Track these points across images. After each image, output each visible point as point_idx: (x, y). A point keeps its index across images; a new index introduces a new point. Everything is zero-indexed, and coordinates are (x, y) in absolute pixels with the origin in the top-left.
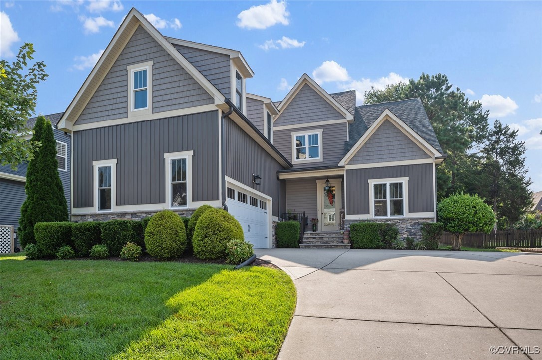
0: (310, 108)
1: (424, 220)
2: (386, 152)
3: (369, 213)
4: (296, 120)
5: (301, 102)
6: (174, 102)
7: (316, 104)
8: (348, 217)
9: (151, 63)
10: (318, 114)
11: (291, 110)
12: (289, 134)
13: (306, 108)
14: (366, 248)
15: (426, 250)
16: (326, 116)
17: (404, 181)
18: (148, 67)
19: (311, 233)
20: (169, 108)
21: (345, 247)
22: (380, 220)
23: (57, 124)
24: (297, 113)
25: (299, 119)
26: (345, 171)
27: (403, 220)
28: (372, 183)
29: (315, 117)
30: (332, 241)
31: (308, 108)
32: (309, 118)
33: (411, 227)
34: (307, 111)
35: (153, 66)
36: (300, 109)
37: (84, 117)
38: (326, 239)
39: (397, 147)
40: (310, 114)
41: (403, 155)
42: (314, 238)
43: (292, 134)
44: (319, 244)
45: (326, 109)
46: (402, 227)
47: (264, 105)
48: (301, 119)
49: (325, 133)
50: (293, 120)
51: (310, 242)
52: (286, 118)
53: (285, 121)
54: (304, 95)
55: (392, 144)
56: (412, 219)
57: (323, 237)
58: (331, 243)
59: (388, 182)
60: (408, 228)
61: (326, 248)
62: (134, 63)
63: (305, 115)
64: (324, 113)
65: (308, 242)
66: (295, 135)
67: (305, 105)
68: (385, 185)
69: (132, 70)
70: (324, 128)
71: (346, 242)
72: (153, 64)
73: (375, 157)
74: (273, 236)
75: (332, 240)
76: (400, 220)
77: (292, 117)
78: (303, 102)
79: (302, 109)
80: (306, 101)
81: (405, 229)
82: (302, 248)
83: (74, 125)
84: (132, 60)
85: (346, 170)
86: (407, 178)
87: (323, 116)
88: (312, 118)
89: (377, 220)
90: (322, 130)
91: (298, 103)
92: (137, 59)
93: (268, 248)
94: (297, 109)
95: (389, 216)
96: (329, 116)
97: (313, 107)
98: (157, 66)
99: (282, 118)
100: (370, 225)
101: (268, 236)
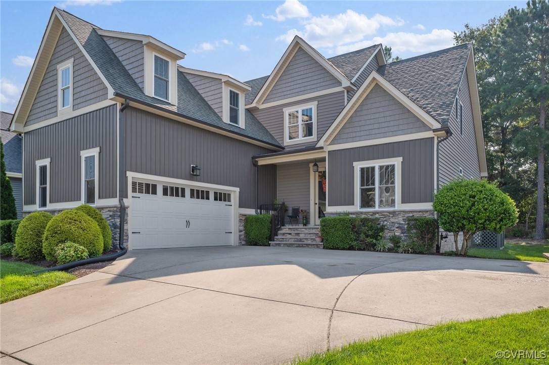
0: (304, 76)
1: (421, 213)
2: (376, 126)
3: (354, 205)
4: (289, 92)
5: (294, 71)
6: (88, 98)
7: (311, 71)
8: (329, 209)
9: (72, 60)
10: (312, 83)
11: (284, 82)
12: (281, 111)
13: (299, 78)
14: (337, 249)
15: (411, 253)
16: (321, 84)
17: (397, 162)
18: (70, 65)
19: (289, 229)
20: (84, 104)
21: (317, 246)
22: (366, 213)
23: (10, 127)
24: (289, 84)
25: (291, 92)
26: (327, 153)
27: (394, 213)
28: (358, 166)
29: (309, 88)
30: (306, 239)
31: (302, 77)
32: (303, 89)
33: (404, 223)
34: (300, 81)
35: (74, 63)
36: (293, 79)
37: (31, 118)
38: (302, 236)
39: (389, 119)
40: (304, 85)
41: (396, 128)
42: (290, 234)
43: (284, 110)
44: (292, 242)
45: (322, 76)
46: (393, 223)
47: (223, 83)
48: (294, 91)
49: (319, 105)
50: (285, 93)
51: (283, 239)
52: (279, 91)
53: (278, 95)
54: (298, 62)
55: (382, 115)
56: (405, 212)
57: (299, 233)
58: (305, 240)
59: (377, 164)
60: (400, 224)
61: (296, 247)
62: (62, 61)
63: (298, 86)
64: (319, 81)
65: (281, 238)
66: (287, 111)
67: (299, 73)
68: (373, 169)
69: (60, 69)
70: (319, 100)
71: (318, 240)
72: (73, 61)
73: (362, 133)
74: (240, 231)
75: (309, 237)
76: (390, 213)
77: (284, 89)
78: (297, 70)
79: (295, 79)
80: (300, 69)
81: (397, 225)
82: (273, 245)
83: (25, 126)
84: (60, 59)
85: (329, 151)
86: (401, 159)
87: (318, 85)
88: (306, 88)
89: (362, 213)
90: (316, 103)
91: (291, 72)
92: (63, 58)
93: (233, 245)
94: (290, 80)
95: (377, 208)
96: (324, 84)
97: (307, 75)
98: (77, 62)
99: (274, 92)
100: (340, 220)
101: (233, 231)
